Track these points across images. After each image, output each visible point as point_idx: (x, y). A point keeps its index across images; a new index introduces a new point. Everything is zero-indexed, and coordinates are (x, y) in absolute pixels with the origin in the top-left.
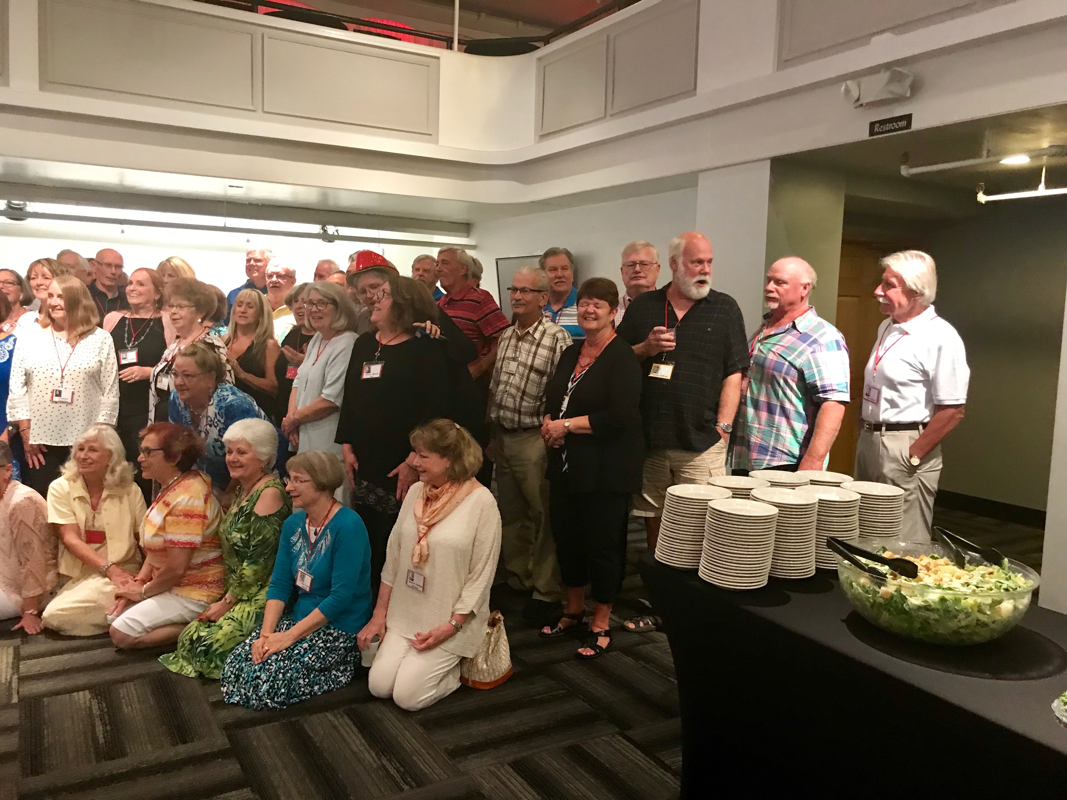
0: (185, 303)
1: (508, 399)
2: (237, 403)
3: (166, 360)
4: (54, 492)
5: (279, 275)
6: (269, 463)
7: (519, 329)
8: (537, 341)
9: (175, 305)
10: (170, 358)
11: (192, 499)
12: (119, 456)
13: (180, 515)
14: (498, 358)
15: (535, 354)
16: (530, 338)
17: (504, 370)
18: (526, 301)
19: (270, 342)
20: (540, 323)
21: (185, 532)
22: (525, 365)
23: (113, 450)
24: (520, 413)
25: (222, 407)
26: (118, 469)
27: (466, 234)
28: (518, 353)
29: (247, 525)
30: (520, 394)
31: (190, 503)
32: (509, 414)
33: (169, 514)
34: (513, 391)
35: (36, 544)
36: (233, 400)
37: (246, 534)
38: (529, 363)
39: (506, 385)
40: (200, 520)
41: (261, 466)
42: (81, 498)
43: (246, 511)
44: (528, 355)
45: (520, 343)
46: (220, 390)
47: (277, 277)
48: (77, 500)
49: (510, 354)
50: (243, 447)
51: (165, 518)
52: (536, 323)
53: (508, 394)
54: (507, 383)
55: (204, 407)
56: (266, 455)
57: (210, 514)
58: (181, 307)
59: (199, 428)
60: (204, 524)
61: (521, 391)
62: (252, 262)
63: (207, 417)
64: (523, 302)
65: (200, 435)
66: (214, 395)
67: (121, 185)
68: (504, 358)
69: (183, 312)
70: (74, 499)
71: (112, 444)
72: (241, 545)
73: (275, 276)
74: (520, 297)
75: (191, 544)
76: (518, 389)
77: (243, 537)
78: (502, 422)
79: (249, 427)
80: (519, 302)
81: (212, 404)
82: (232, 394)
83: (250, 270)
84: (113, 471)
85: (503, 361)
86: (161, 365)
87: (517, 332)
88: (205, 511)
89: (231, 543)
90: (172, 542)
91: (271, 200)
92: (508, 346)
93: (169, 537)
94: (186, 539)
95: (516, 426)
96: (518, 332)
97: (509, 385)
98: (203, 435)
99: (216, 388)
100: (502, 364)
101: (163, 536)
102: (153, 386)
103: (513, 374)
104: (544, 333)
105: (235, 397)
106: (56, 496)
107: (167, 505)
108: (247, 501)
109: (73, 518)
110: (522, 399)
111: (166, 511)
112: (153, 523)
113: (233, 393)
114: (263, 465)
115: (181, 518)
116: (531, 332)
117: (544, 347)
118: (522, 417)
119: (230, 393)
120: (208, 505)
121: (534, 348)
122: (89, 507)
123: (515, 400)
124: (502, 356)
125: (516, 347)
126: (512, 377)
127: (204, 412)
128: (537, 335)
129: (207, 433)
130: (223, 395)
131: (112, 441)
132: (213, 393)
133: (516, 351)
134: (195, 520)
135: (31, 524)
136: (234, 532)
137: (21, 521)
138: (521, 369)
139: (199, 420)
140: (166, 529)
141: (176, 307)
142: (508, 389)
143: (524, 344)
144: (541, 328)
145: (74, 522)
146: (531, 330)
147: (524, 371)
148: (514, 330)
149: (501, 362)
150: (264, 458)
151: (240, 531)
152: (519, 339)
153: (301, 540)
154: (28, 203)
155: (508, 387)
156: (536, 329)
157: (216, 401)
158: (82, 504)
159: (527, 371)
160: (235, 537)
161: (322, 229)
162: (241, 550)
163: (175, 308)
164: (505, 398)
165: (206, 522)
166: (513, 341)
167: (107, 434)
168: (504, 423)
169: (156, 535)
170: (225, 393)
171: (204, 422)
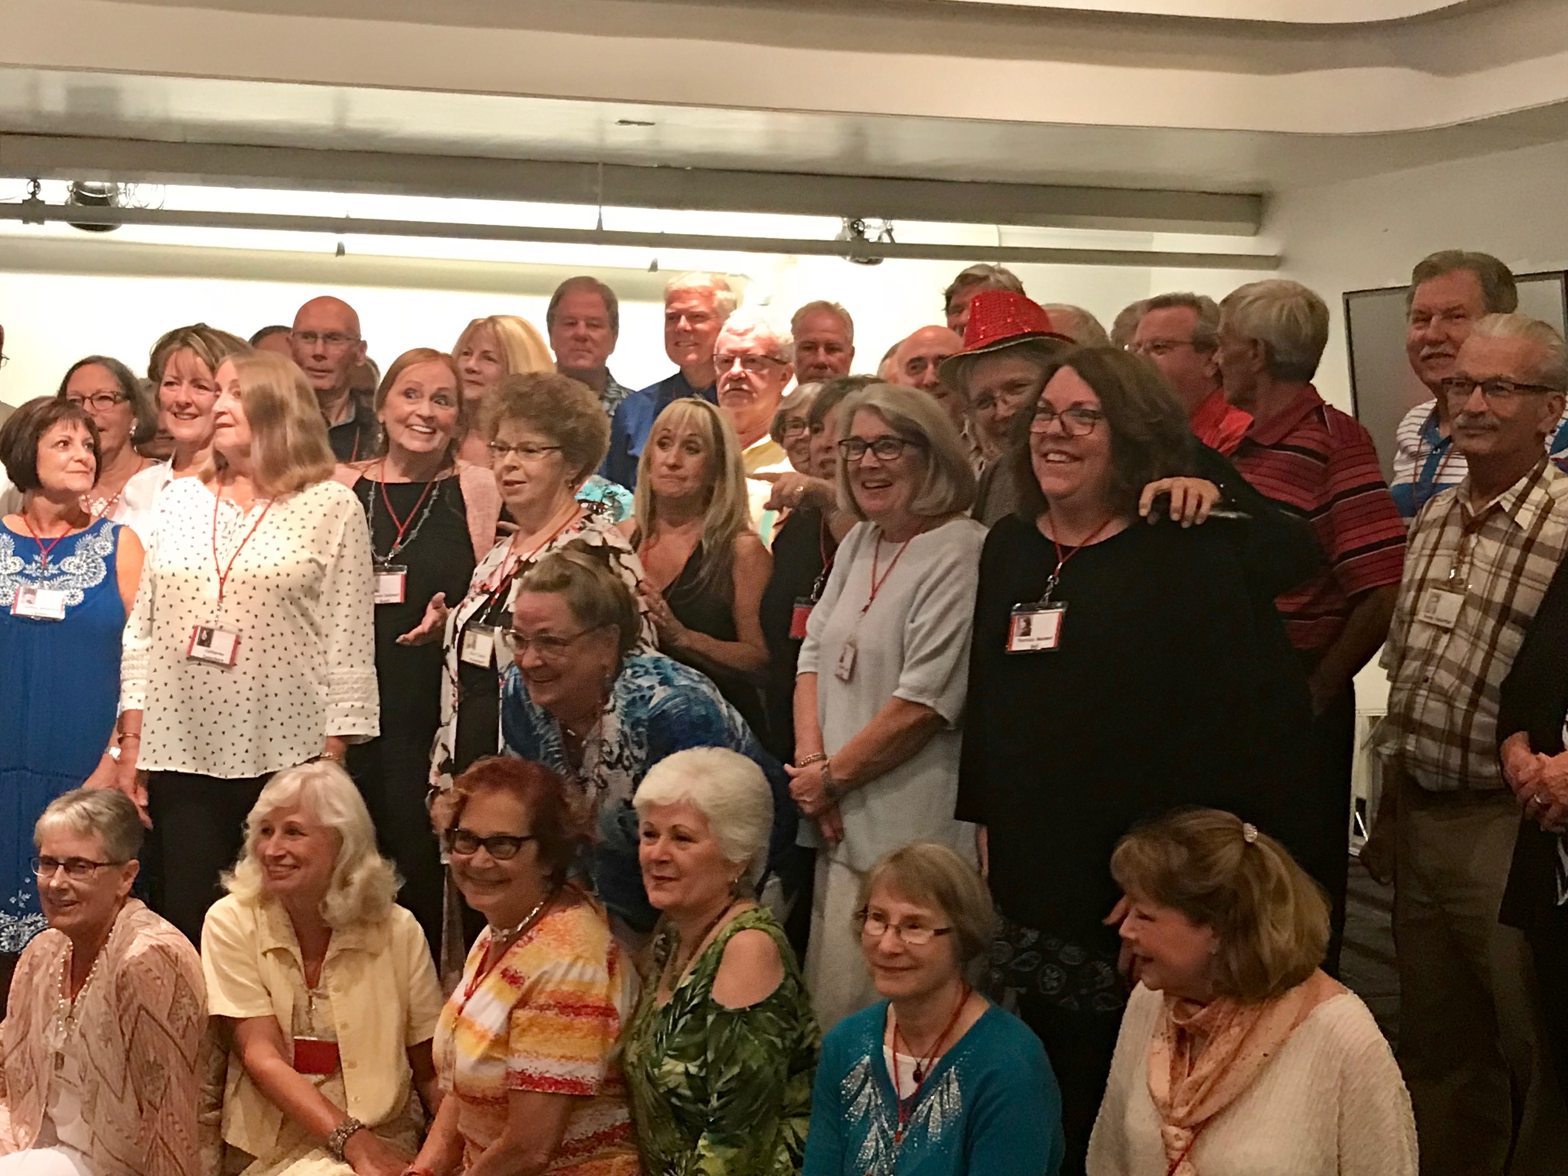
0: (538, 439)
1: (1432, 704)
2: (676, 706)
3: (484, 590)
4: (218, 931)
5: (748, 359)
6: (747, 872)
7: (1470, 498)
8: (1525, 535)
9: (514, 445)
10: (495, 584)
11: (580, 964)
12: (358, 842)
13: (548, 1007)
14: (1405, 580)
15: (1518, 570)
16: (1501, 524)
17: (1421, 616)
18: (1503, 420)
19: (743, 542)
20: (1536, 479)
21: (560, 1053)
22: (1486, 606)
23: (345, 829)
24: (1465, 744)
25: (639, 719)
26: (358, 876)
27: (1251, 226)
28: (1465, 568)
29: (698, 1037)
30: (1467, 690)
31: (574, 974)
32: (1432, 749)
33: (522, 1003)
34: (1446, 679)
35: (174, 1069)
36: (666, 700)
37: (698, 1062)
38: (1499, 596)
39: (1426, 663)
40: (595, 1021)
41: (730, 879)
42: (280, 953)
43: (692, 998)
44: (1497, 575)
45: (1473, 539)
46: (629, 672)
47: (744, 364)
48: (270, 955)
49: (1440, 569)
50: (687, 823)
51: (511, 1013)
52: (1524, 481)
53: (1430, 690)
54: (1427, 656)
55: (594, 715)
56: (744, 848)
57: (621, 1003)
58: (527, 449)
59: (582, 772)
60: (605, 1031)
61: (1472, 682)
62: (683, 322)
63: (602, 743)
64: (1491, 420)
65: (584, 791)
66: (617, 686)
67: (340, 130)
68: (1423, 579)
69: (534, 464)
70: (265, 954)
71: (338, 813)
72: (688, 1093)
73: (738, 361)
74: (1484, 407)
75: (574, 1084)
76: (1463, 674)
77: (693, 1069)
78: (1411, 772)
79: (700, 771)
80: (1481, 421)
81: (613, 710)
82: (661, 683)
83: (677, 344)
84: (345, 883)
85: (1420, 589)
86: (472, 605)
87: (1464, 507)
88: (608, 998)
89: (662, 1090)
90: (525, 1078)
91: (716, 156)
92: (1435, 548)
93: (518, 1063)
94: (561, 1071)
95: (1454, 784)
96: (1469, 506)
97: (1435, 661)
98: (592, 790)
99: (619, 669)
100: (1416, 599)
101: (505, 1062)
102: (452, 658)
103: (1446, 631)
104: (1546, 510)
105: (669, 691)
106: (225, 943)
107: (512, 978)
108: (692, 973)
109: (264, 1000)
110: (1473, 703)
111: (512, 996)
112: (478, 1028)
113: (665, 681)
114: (733, 877)
115: (550, 1014)
116: (1507, 506)
117: (1547, 552)
118: (1472, 757)
119: (654, 680)
120: (618, 980)
121: (1514, 555)
122: (298, 977)
123: (1451, 707)
124: (1418, 576)
125: (1462, 550)
126: (1445, 639)
127: (594, 731)
128: (1525, 517)
129: (603, 786)
130: (639, 686)
131: (340, 806)
132: (614, 680)
133: (1461, 562)
134: (584, 1022)
135: (163, 1017)
136: (666, 1059)
137: (141, 1007)
138: (1473, 615)
139: (582, 752)
140: (512, 1045)
141: (516, 450)
142: (1430, 674)
143: (1485, 541)
144: (1537, 495)
145: (266, 1011)
146: (1506, 501)
147: (1482, 623)
148: (1456, 501)
149: (1412, 593)
150: (738, 857)
151: (681, 1054)
152: (1471, 526)
153: (868, 1089)
154: (121, 185)
155: (1432, 669)
156: (1522, 498)
157: (621, 703)
158: (284, 968)
159: (1491, 623)
160: (670, 1073)
161: (852, 227)
162: (690, 1107)
163: (512, 453)
164: (1420, 700)
165: (614, 1024)
166: (1453, 533)
167: (325, 787)
168: (1419, 774)
169: (485, 1059)
170: (644, 682)
171: (592, 756)
